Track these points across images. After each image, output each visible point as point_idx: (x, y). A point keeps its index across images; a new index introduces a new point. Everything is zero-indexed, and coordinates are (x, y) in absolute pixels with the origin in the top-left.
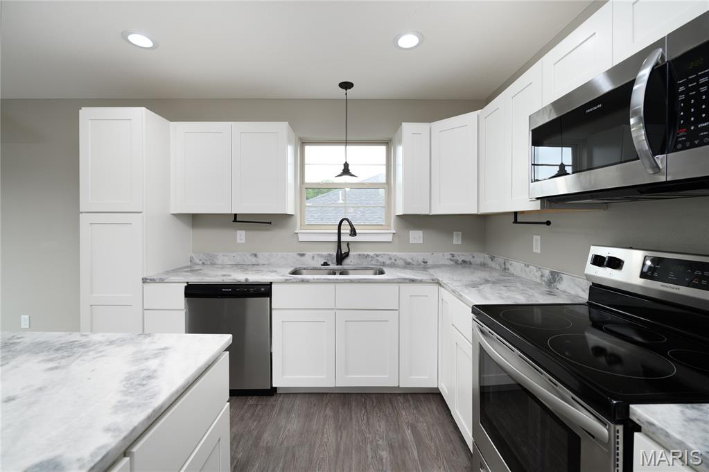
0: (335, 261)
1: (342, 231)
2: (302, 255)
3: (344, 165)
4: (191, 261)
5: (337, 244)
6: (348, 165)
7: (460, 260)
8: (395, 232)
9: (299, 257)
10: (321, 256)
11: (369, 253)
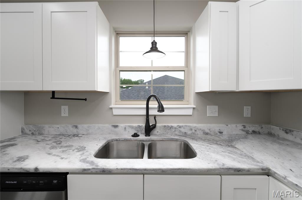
0: (144, 131)
1: (150, 106)
2: (116, 126)
3: (152, 43)
4: (22, 132)
5: (145, 117)
6: (156, 43)
7: (251, 131)
8: (194, 106)
9: (113, 129)
10: (132, 127)
11: (173, 125)
